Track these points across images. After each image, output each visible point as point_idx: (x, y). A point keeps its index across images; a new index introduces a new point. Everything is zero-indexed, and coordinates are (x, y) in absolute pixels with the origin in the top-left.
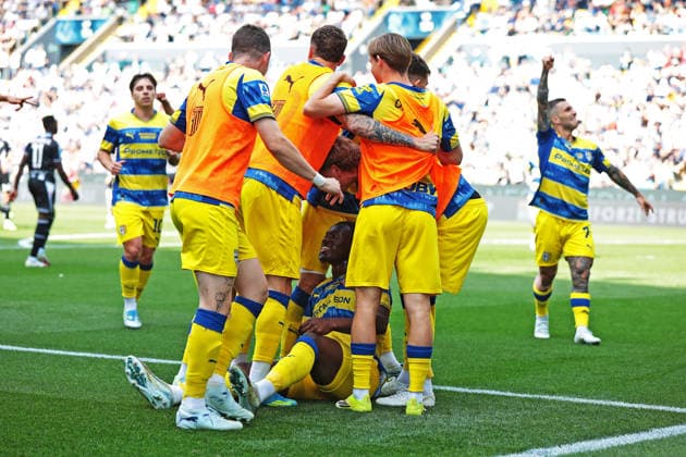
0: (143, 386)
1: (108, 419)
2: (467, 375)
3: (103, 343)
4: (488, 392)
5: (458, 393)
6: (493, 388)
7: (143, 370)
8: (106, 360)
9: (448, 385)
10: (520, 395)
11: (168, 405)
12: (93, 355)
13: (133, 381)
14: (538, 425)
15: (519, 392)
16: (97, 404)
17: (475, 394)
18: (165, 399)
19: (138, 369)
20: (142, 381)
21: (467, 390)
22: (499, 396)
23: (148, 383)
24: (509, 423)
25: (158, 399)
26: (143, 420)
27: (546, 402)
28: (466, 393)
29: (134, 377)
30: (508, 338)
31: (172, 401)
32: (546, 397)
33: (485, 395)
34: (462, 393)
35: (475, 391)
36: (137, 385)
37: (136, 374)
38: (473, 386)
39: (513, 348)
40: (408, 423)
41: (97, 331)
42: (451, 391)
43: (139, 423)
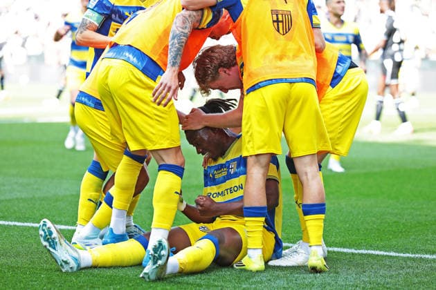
0: (54, 248)
1: (20, 282)
2: (354, 237)
3: (15, 211)
4: (373, 252)
5: (346, 254)
6: (378, 248)
7: (55, 234)
8: (18, 227)
9: (336, 246)
10: (402, 255)
11: (75, 269)
12: (6, 223)
13: (45, 243)
14: (419, 282)
15: (402, 252)
16: (11, 268)
17: (362, 254)
18: (73, 264)
19: (51, 233)
20: (53, 244)
21: (353, 251)
22: (383, 256)
23: (58, 247)
24: (393, 281)
25: (66, 263)
26: (53, 283)
27: (427, 261)
28: (353, 254)
29: (47, 240)
30: (391, 201)
31: (79, 265)
32: (427, 256)
33: (370, 255)
34: (348, 254)
35: (360, 251)
36: (48, 247)
37: (49, 238)
38: (358, 246)
39: (396, 211)
40: (298, 282)
41: (9, 201)
42: (338, 252)
43: (49, 286)
